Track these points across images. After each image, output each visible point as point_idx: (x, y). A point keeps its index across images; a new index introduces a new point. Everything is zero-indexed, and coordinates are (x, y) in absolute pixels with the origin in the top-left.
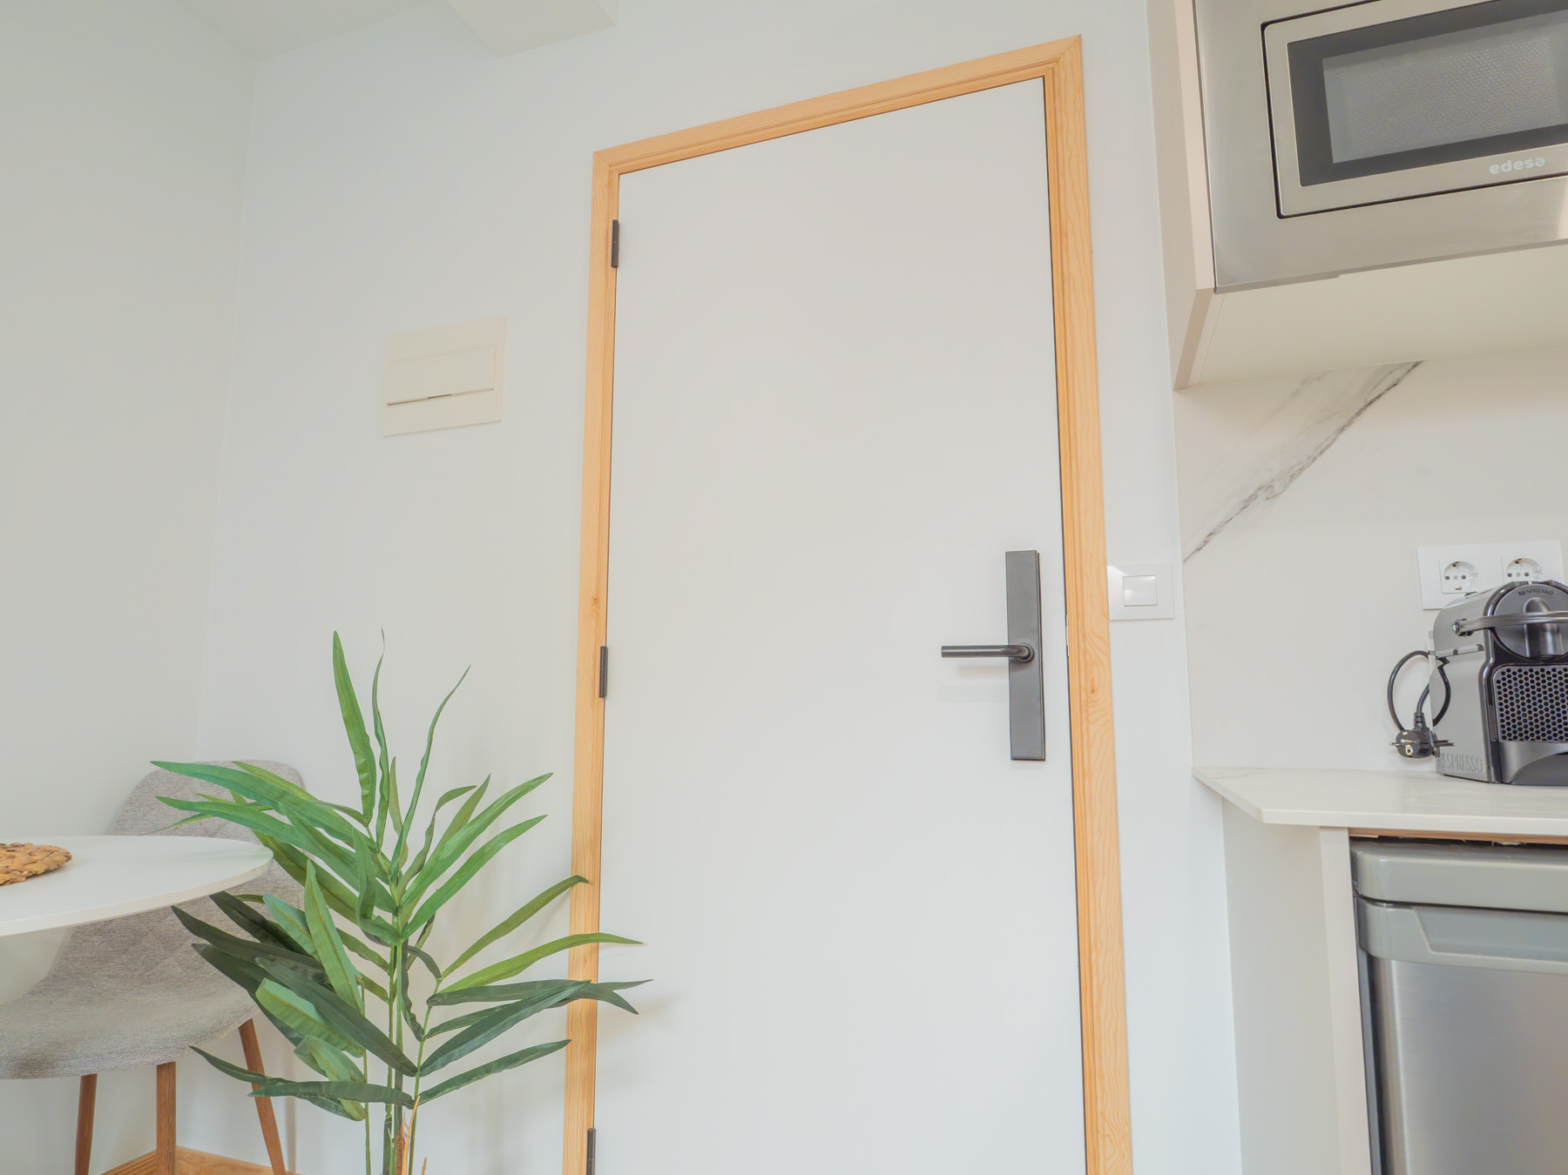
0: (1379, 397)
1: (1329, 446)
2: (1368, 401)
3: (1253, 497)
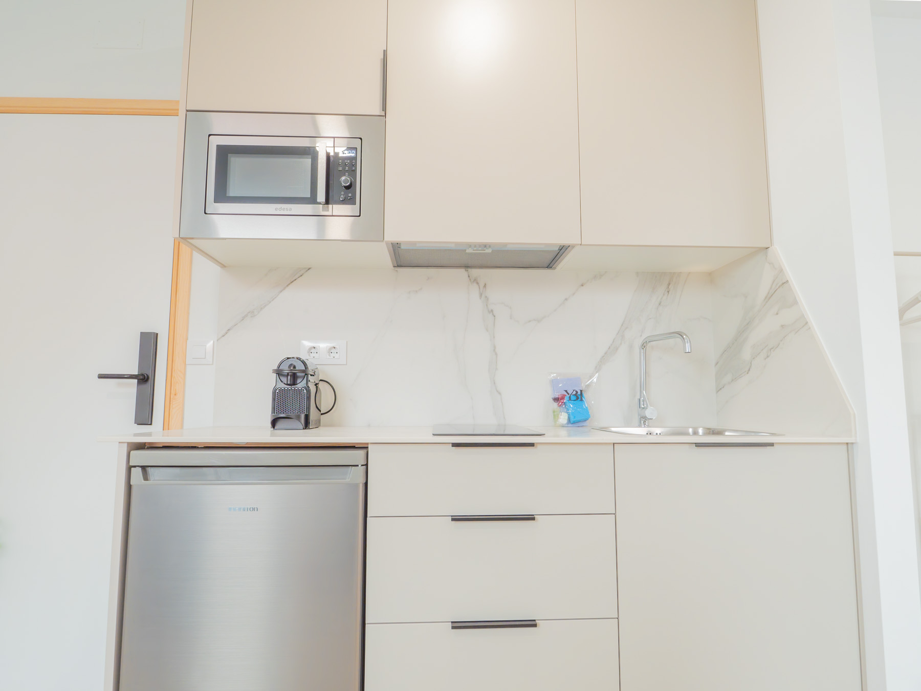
0: (295, 280)
1: (276, 298)
2: (292, 280)
3: (246, 316)
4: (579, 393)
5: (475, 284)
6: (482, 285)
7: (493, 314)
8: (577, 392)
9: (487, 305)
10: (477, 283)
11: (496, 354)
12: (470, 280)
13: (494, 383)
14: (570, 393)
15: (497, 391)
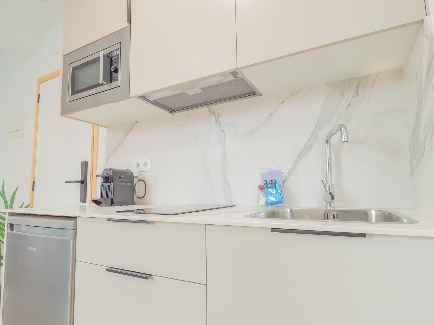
1: (125, 139)
2: (131, 129)
3: (115, 150)
4: (274, 182)
5: (213, 115)
6: (217, 115)
7: (224, 133)
8: (272, 181)
9: (220, 127)
10: (214, 114)
11: (226, 158)
12: (210, 113)
13: (225, 177)
14: (268, 182)
15: (227, 183)
